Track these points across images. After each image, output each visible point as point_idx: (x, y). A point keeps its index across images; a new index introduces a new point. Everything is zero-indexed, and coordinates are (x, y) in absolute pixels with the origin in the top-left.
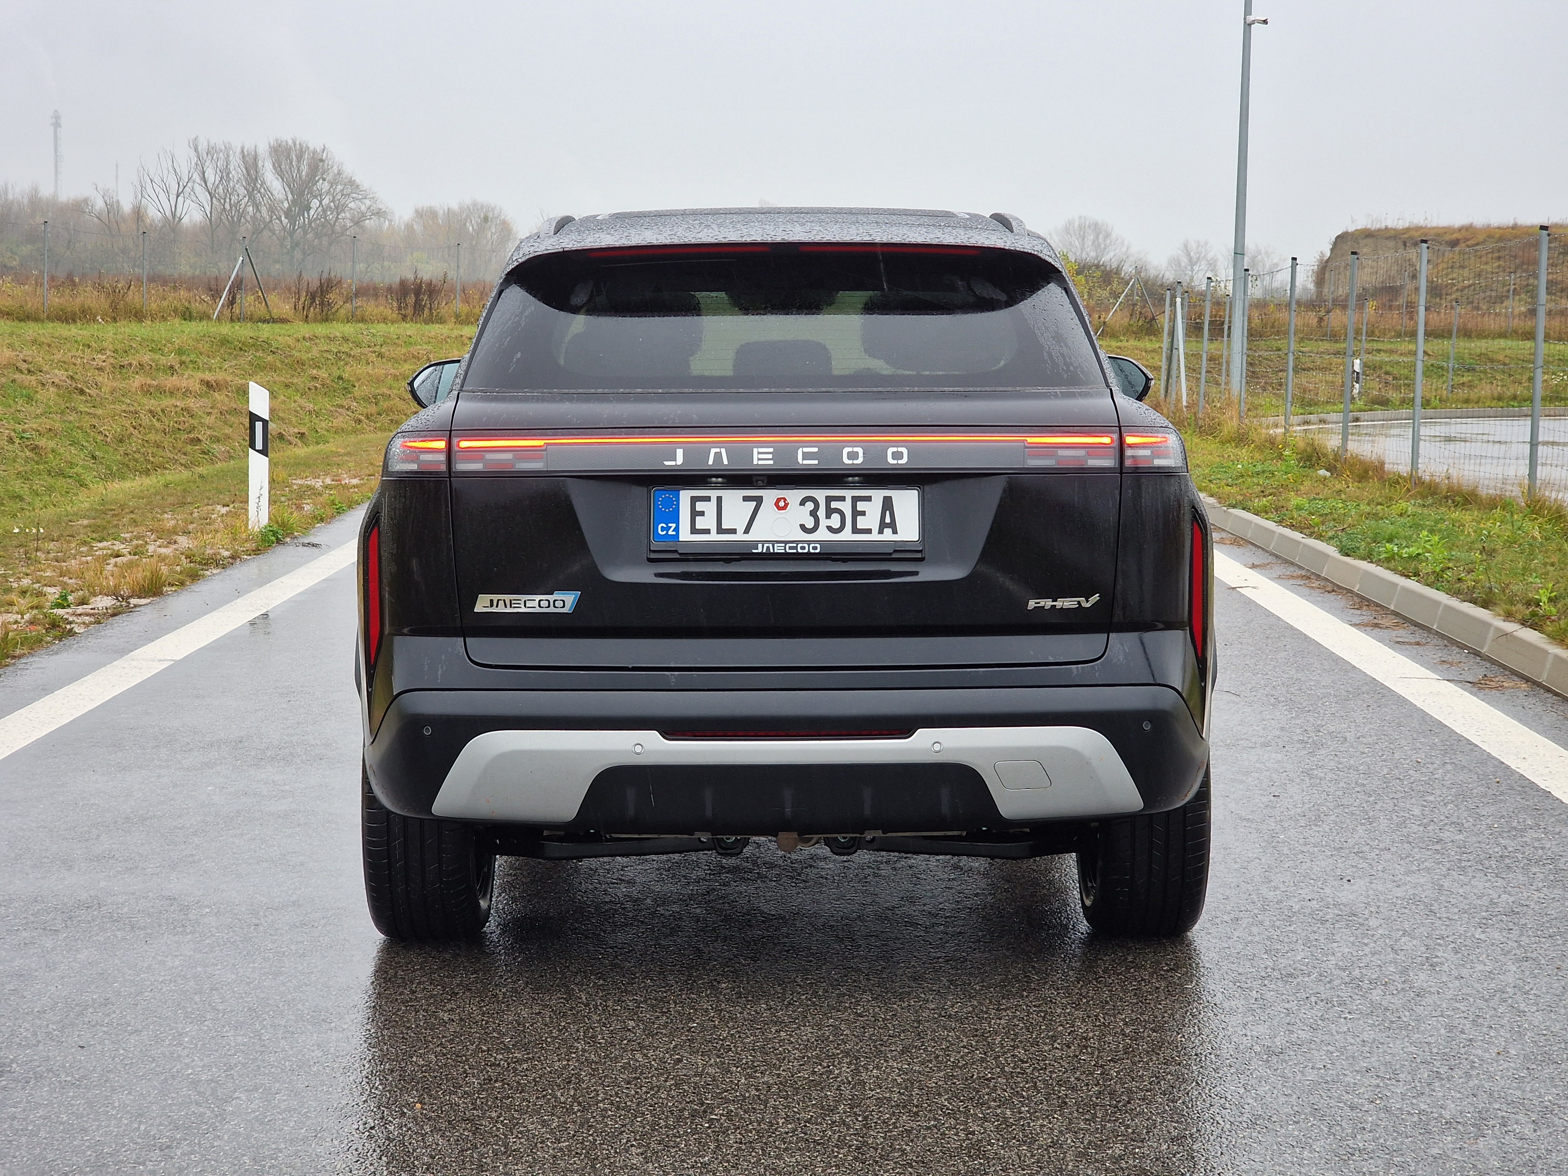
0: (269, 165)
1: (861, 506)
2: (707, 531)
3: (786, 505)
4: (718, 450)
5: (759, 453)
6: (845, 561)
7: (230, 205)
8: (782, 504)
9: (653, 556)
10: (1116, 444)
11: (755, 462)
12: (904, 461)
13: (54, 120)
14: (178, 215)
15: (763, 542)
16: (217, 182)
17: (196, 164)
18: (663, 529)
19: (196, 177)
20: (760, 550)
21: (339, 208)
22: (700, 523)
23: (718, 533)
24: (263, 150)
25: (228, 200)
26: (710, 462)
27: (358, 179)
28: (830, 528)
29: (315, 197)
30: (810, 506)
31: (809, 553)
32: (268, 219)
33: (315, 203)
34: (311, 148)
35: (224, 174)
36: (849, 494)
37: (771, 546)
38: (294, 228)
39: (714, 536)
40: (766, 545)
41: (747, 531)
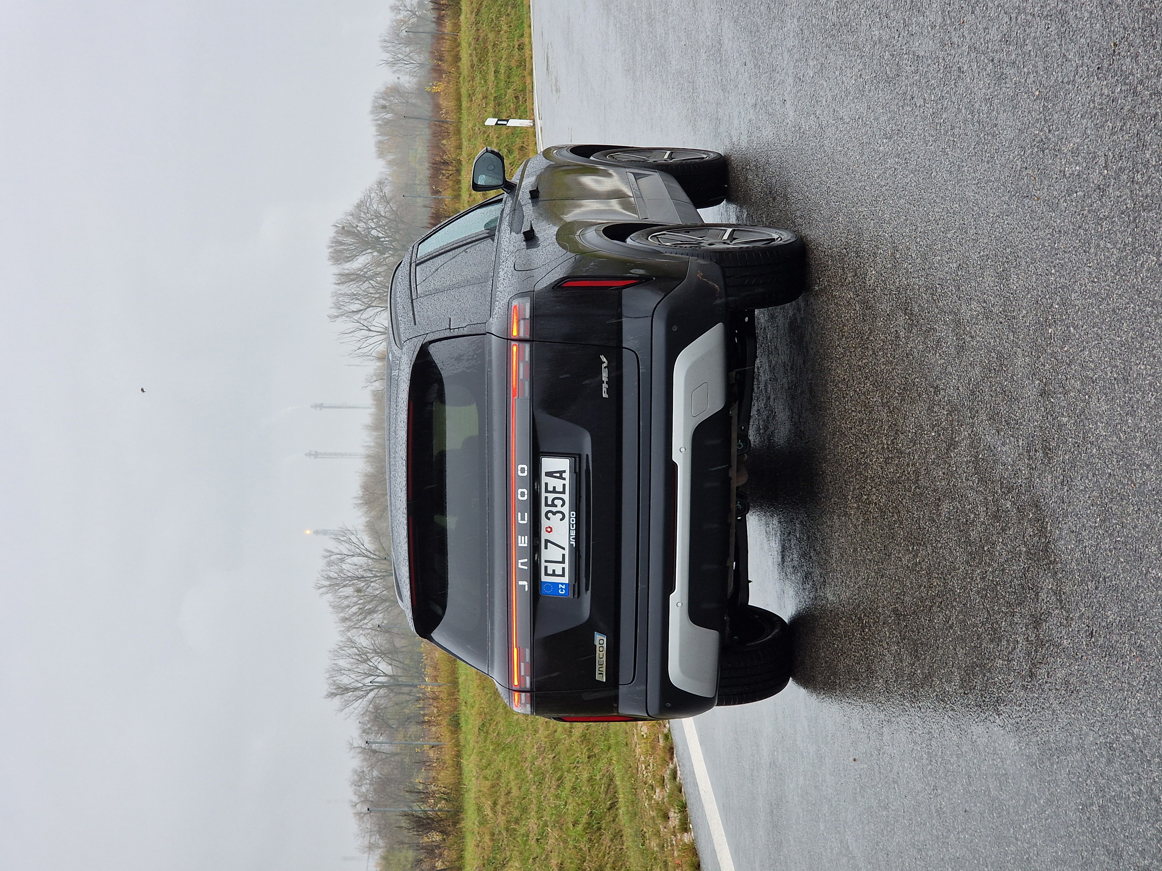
0: (347, 266)
1: (550, 488)
2: (563, 569)
3: (550, 527)
4: (519, 564)
5: (521, 543)
6: (580, 497)
7: (375, 293)
8: (549, 530)
9: (576, 596)
10: (517, 343)
11: (526, 545)
12: (526, 467)
13: (318, 408)
14: (383, 330)
15: (570, 541)
16: (360, 302)
17: (347, 317)
18: (562, 591)
19: (357, 317)
20: (574, 543)
21: (378, 215)
22: (559, 572)
23: (564, 563)
24: (336, 269)
25: (373, 295)
26: (526, 568)
27: (356, 201)
28: (562, 506)
29: (369, 232)
30: (550, 515)
31: (575, 518)
32: (386, 267)
33: (374, 232)
34: (334, 235)
35: (354, 297)
36: (544, 494)
37: (571, 537)
38: (392, 249)
39: (566, 565)
40: (571, 540)
41: (564, 549)
